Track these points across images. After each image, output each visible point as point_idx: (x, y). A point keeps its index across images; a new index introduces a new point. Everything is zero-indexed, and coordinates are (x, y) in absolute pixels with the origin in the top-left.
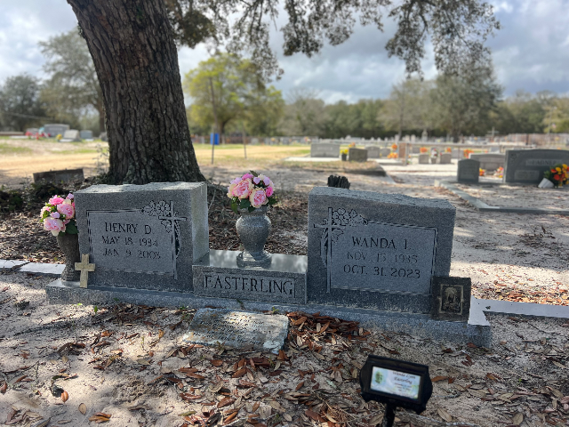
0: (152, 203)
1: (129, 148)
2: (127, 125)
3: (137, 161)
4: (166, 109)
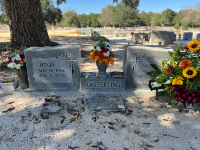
0: (62, 54)
1: (22, 31)
2: (21, 21)
3: (26, 36)
4: (37, 14)
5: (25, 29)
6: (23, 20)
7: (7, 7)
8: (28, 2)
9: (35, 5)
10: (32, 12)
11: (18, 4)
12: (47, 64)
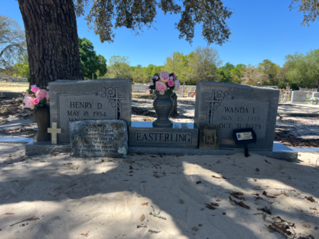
0: (104, 89)
1: (47, 72)
2: (47, 58)
4: (71, 50)
5: (52, 70)
6: (50, 58)
7: (29, 39)
8: (60, 33)
9: (69, 38)
10: (64, 47)
11: (46, 35)
12: (80, 103)
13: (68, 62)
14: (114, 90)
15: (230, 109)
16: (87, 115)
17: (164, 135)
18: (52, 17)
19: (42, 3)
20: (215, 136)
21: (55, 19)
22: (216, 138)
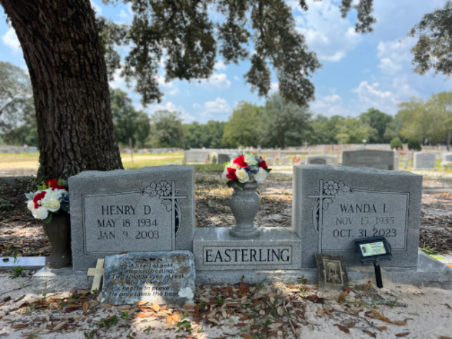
0: (153, 184)
1: (65, 148)
2: (64, 128)
3: (74, 160)
4: (100, 114)
5: (72, 144)
6: (69, 127)
7: (39, 101)
8: (84, 91)
9: (97, 97)
10: (90, 111)
11: (63, 95)
12: (118, 207)
13: (96, 132)
14: (168, 185)
15: (348, 208)
16: (128, 225)
17: (249, 252)
18: (73, 69)
19: (57, 50)
20: (341, 269)
21: (77, 71)
22: (342, 273)
